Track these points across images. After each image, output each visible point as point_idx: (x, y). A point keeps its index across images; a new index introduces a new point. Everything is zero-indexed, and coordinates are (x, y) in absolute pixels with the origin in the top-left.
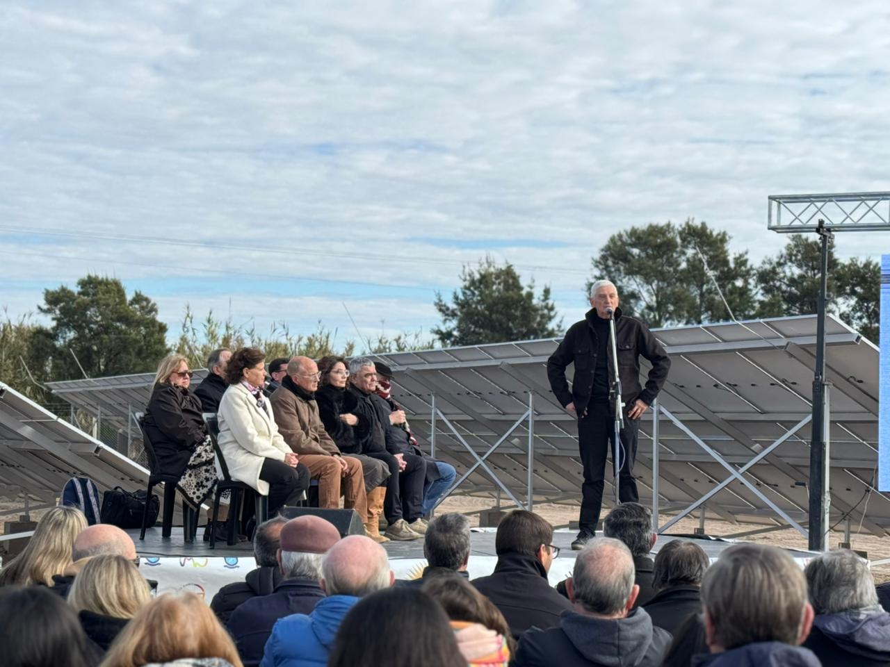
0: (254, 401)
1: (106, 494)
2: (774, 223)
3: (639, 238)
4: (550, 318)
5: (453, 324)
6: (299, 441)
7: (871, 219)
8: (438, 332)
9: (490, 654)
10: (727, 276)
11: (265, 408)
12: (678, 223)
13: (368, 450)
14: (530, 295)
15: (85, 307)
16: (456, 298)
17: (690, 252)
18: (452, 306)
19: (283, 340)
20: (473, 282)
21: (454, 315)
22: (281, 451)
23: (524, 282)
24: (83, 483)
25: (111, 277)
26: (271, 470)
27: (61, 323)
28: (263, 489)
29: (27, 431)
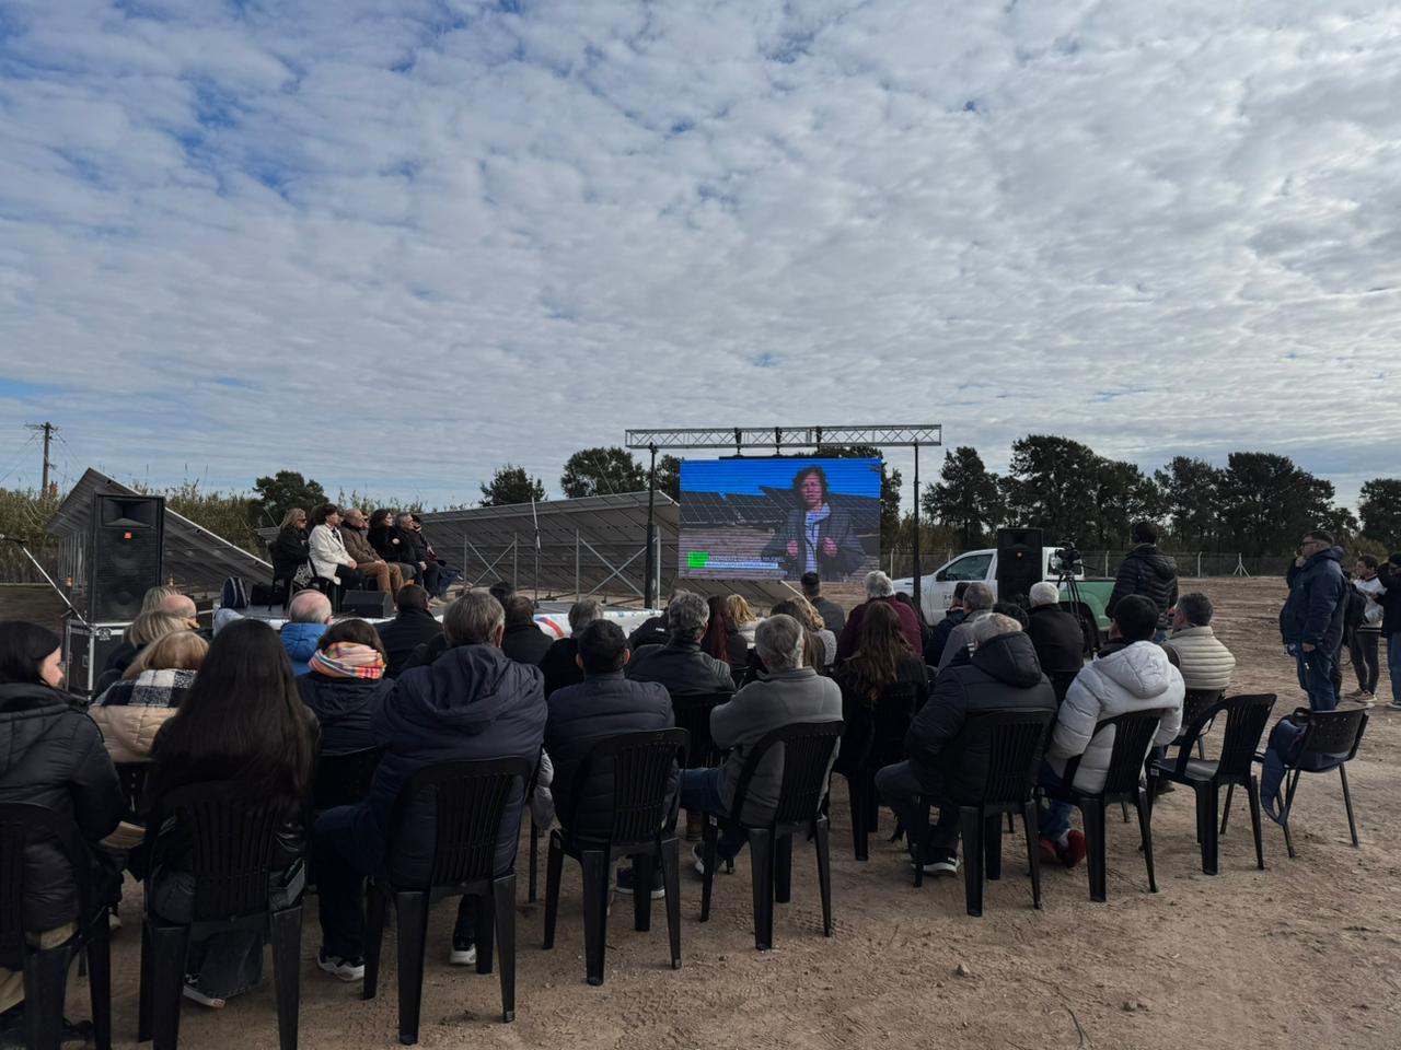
0: (331, 534)
1: (255, 587)
2: (629, 443)
3: (587, 455)
4: (542, 496)
5: (490, 498)
6: (357, 554)
7: (676, 442)
8: (483, 503)
9: (369, 663)
10: (632, 475)
11: (338, 537)
12: (608, 448)
13: (404, 560)
14: (531, 484)
15: (280, 488)
16: (492, 484)
17: (614, 463)
18: (490, 489)
19: (396, 507)
20: (501, 477)
21: (491, 494)
22: (345, 559)
23: (528, 477)
24: (236, 580)
25: (295, 471)
26: (341, 570)
27: (267, 498)
28: (338, 581)
29: (217, 553)
